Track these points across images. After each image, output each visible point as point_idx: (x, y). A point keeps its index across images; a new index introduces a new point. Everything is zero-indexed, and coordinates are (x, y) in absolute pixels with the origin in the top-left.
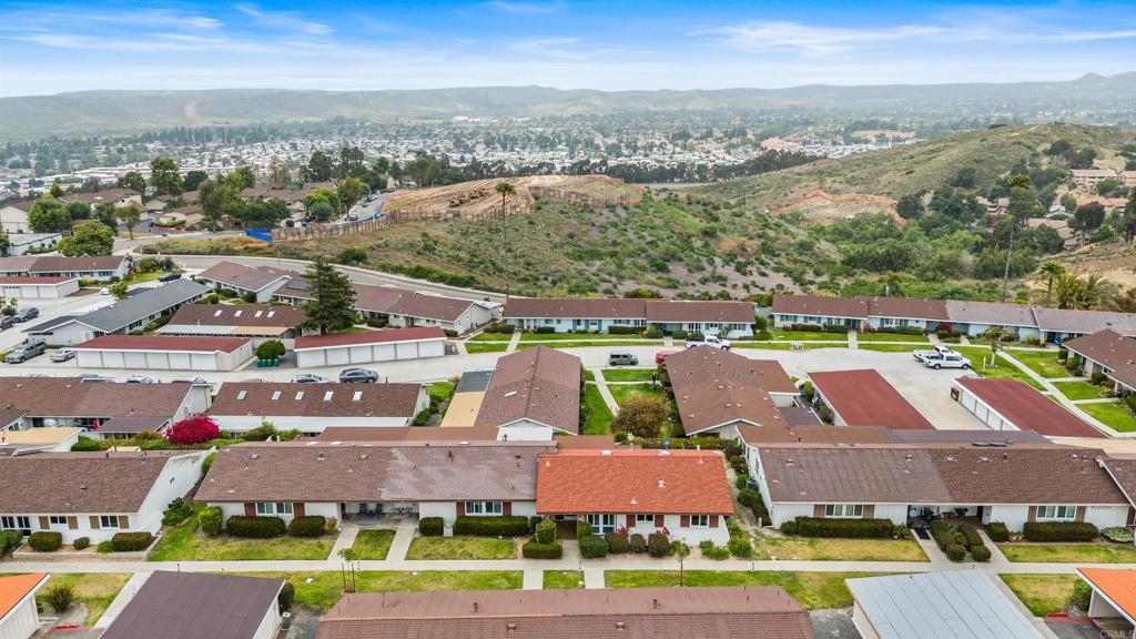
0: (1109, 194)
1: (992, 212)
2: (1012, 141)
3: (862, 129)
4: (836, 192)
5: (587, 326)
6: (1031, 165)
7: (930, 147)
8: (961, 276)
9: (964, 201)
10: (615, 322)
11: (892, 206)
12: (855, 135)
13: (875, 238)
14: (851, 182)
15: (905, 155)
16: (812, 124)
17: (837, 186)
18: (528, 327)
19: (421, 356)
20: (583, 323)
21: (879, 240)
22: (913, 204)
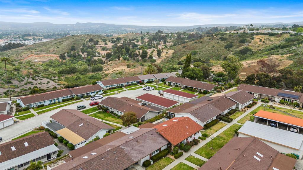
0: (105, 50)
1: (83, 56)
2: (80, 39)
3: (27, 36)
4: (37, 54)
5: (55, 101)
6: (86, 44)
7: (59, 41)
8: (90, 72)
9: (76, 54)
10: (64, 98)
11: (57, 57)
12: (26, 38)
13: (59, 66)
14: (41, 51)
15: (53, 43)
16: (9, 35)
17: (37, 52)
18: (34, 106)
19: (5, 126)
20: (53, 101)
21: (60, 66)
22: (63, 56)
